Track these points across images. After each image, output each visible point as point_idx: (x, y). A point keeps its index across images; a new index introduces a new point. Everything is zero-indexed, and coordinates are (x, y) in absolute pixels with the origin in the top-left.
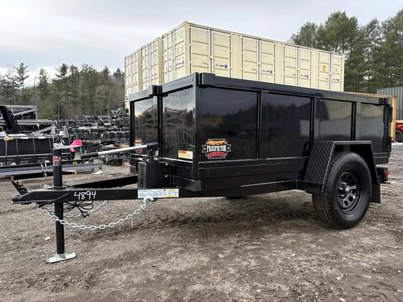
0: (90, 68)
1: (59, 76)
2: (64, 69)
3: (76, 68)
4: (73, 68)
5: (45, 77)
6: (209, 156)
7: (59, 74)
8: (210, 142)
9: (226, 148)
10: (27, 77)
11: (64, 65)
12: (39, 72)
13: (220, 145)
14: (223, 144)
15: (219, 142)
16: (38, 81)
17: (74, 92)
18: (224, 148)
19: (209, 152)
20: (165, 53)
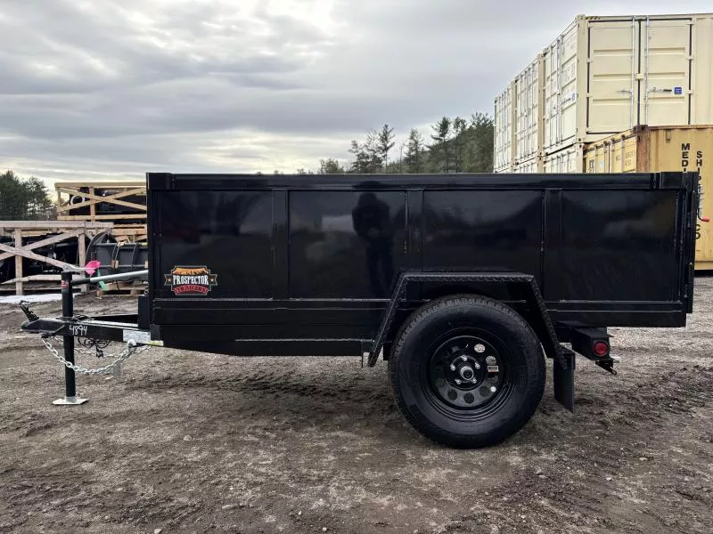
0: (484, 119)
1: (437, 139)
2: (444, 126)
3: (463, 122)
4: (458, 123)
5: (416, 143)
6: (177, 291)
7: (436, 134)
8: (179, 270)
9: (209, 280)
10: (391, 146)
11: (444, 119)
12: (409, 135)
13: (196, 275)
14: (203, 274)
15: (193, 270)
16: (406, 150)
17: (457, 162)
18: (205, 280)
19: (176, 286)
20: (548, 84)
